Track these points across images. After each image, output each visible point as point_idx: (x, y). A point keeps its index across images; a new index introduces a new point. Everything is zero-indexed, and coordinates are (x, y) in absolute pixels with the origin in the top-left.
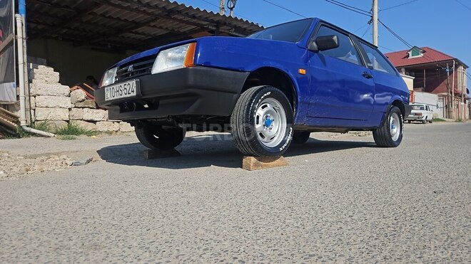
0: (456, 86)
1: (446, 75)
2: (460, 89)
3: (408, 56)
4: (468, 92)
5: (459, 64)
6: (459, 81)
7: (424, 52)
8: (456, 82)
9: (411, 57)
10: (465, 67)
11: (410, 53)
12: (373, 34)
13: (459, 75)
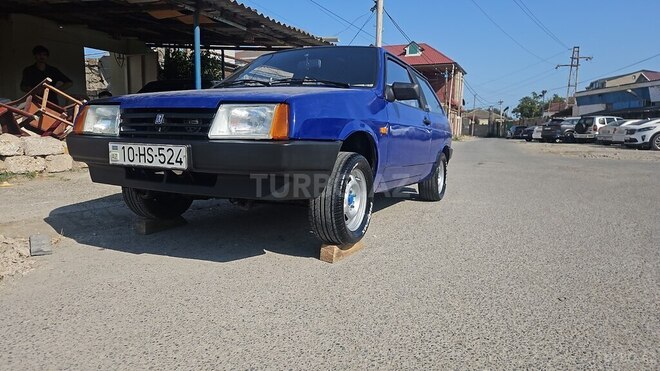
0: (453, 96)
1: (444, 82)
2: (457, 100)
3: (405, 53)
4: (464, 104)
5: (458, 69)
6: (457, 89)
7: (422, 50)
8: (453, 90)
9: (408, 55)
10: (464, 73)
11: (407, 49)
12: (377, 26)
13: (457, 83)
